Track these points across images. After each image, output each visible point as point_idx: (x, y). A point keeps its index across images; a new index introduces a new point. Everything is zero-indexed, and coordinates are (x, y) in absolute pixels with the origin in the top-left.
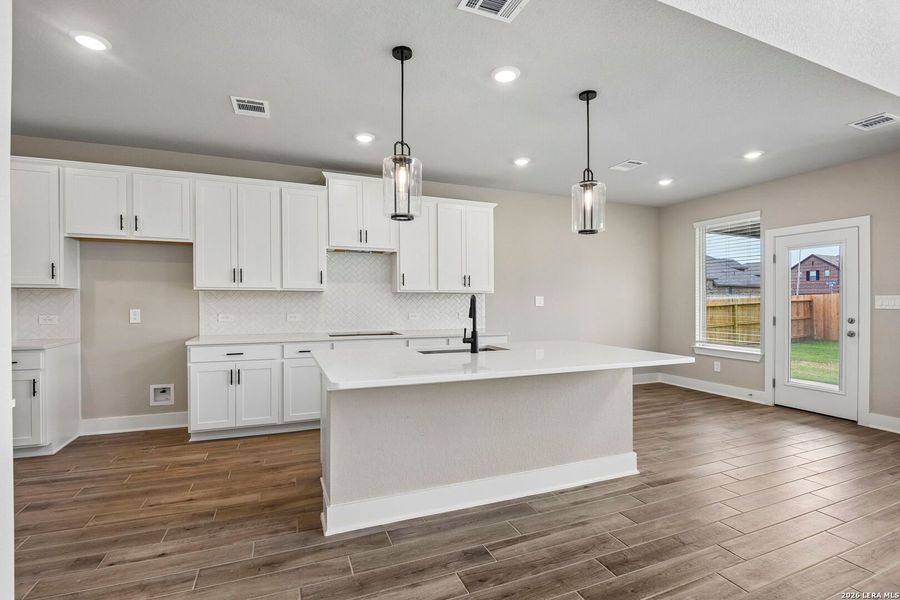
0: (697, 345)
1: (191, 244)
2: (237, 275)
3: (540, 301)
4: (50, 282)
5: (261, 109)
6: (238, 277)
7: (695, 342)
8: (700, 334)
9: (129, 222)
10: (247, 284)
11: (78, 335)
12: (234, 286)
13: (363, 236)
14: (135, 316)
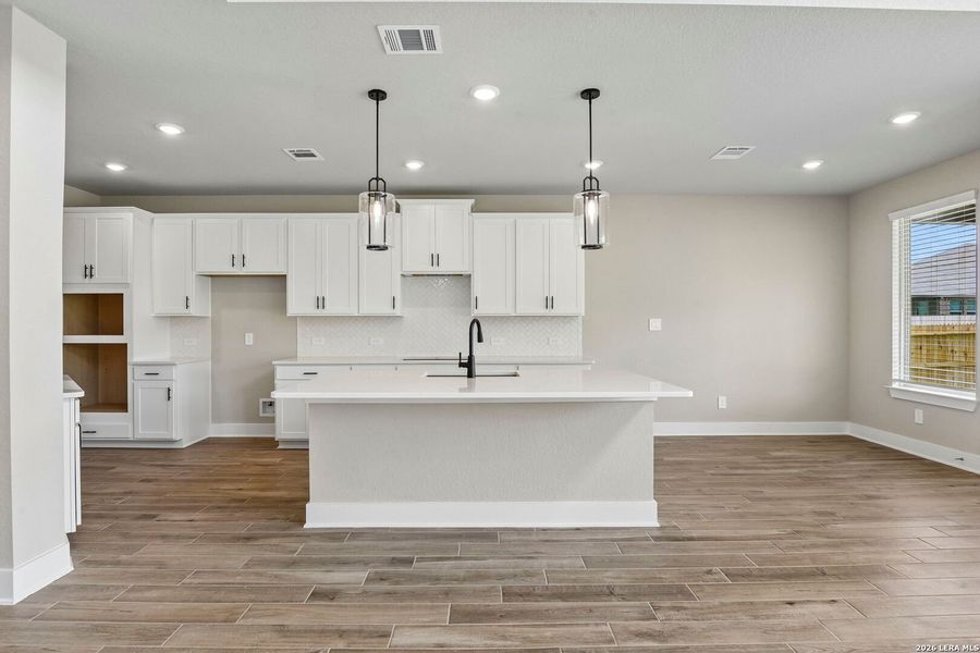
0: (895, 385)
1: (285, 276)
2: (320, 302)
3: (656, 324)
4: (184, 311)
5: (313, 155)
6: (320, 305)
7: (891, 380)
8: (900, 370)
9: (238, 261)
10: (330, 310)
11: (209, 355)
12: (320, 312)
13: (435, 259)
14: (249, 339)
